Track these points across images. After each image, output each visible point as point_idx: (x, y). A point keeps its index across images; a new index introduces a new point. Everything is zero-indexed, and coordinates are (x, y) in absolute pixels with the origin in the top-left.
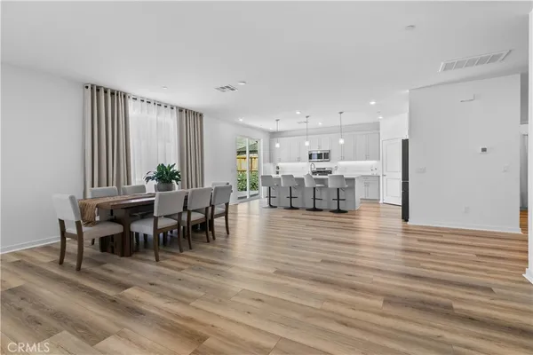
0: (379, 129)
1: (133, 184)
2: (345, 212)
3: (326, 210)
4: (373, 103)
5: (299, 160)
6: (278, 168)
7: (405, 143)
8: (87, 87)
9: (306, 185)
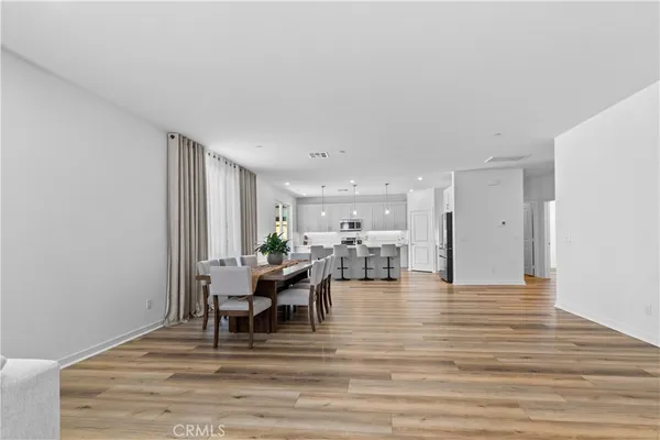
0: (406, 200)
1: (210, 259)
2: (395, 280)
3: (377, 279)
4: (420, 179)
5: (330, 230)
6: (306, 238)
7: (449, 216)
8: (173, 137)
9: (359, 255)
